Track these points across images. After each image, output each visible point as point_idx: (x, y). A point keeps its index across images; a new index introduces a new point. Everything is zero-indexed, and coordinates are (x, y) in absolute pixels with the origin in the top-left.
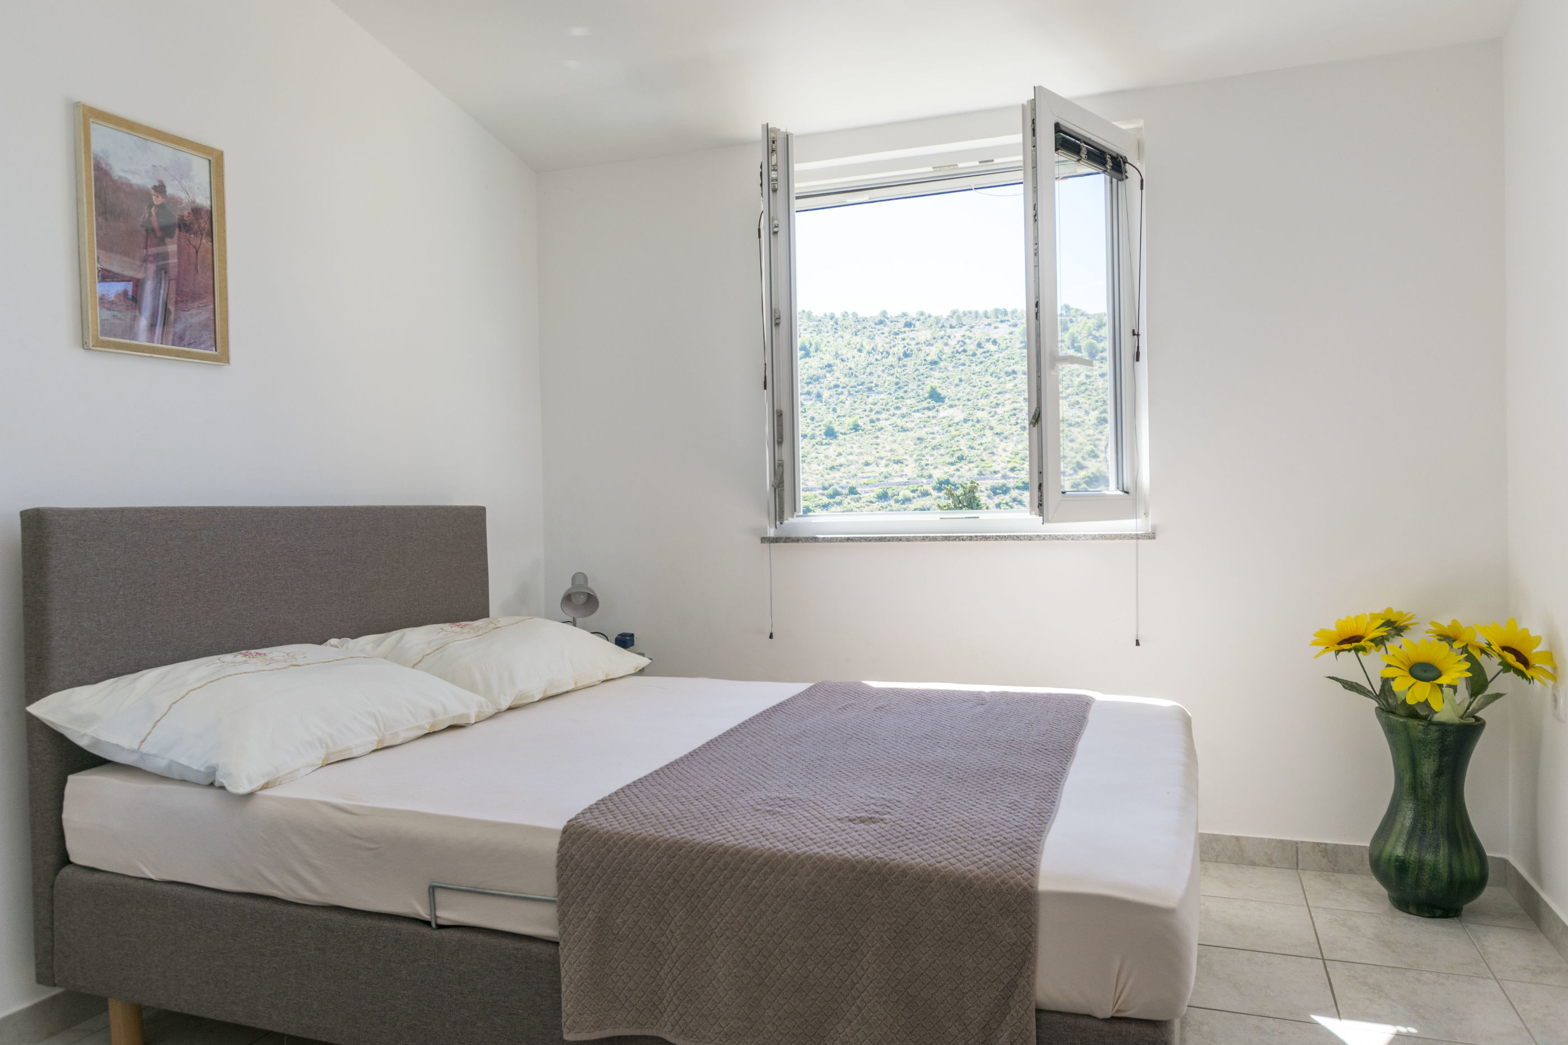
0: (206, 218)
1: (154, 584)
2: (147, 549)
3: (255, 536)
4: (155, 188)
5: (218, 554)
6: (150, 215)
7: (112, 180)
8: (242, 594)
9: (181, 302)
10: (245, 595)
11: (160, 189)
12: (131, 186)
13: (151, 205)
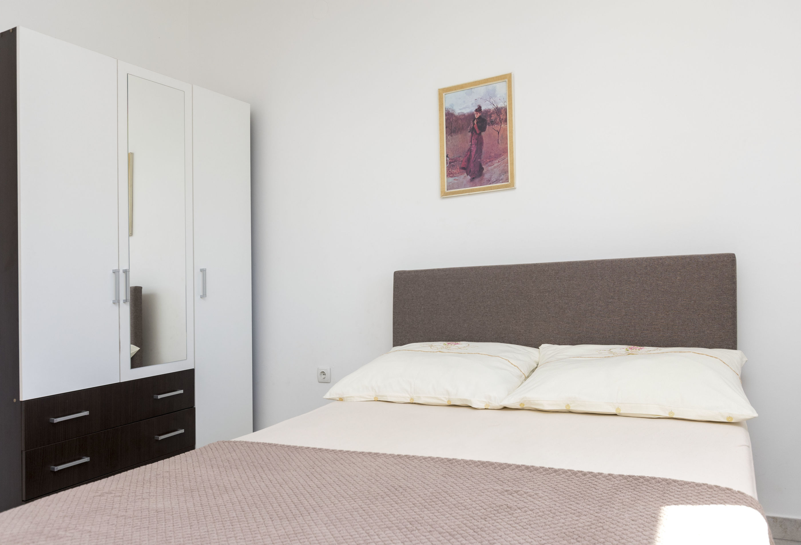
0: (503, 113)
1: (438, 304)
2: (435, 288)
3: (495, 281)
4: (476, 110)
5: (472, 291)
6: (474, 124)
7: (455, 116)
8: (485, 312)
9: (489, 162)
10: (487, 313)
11: (479, 109)
12: (464, 115)
13: (475, 119)
